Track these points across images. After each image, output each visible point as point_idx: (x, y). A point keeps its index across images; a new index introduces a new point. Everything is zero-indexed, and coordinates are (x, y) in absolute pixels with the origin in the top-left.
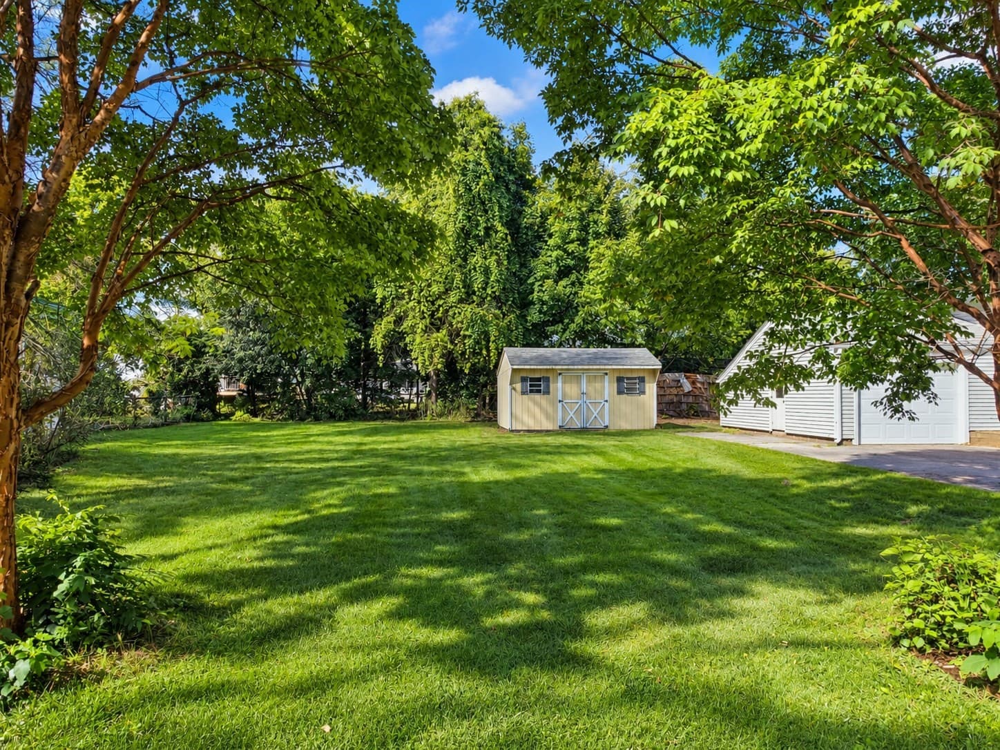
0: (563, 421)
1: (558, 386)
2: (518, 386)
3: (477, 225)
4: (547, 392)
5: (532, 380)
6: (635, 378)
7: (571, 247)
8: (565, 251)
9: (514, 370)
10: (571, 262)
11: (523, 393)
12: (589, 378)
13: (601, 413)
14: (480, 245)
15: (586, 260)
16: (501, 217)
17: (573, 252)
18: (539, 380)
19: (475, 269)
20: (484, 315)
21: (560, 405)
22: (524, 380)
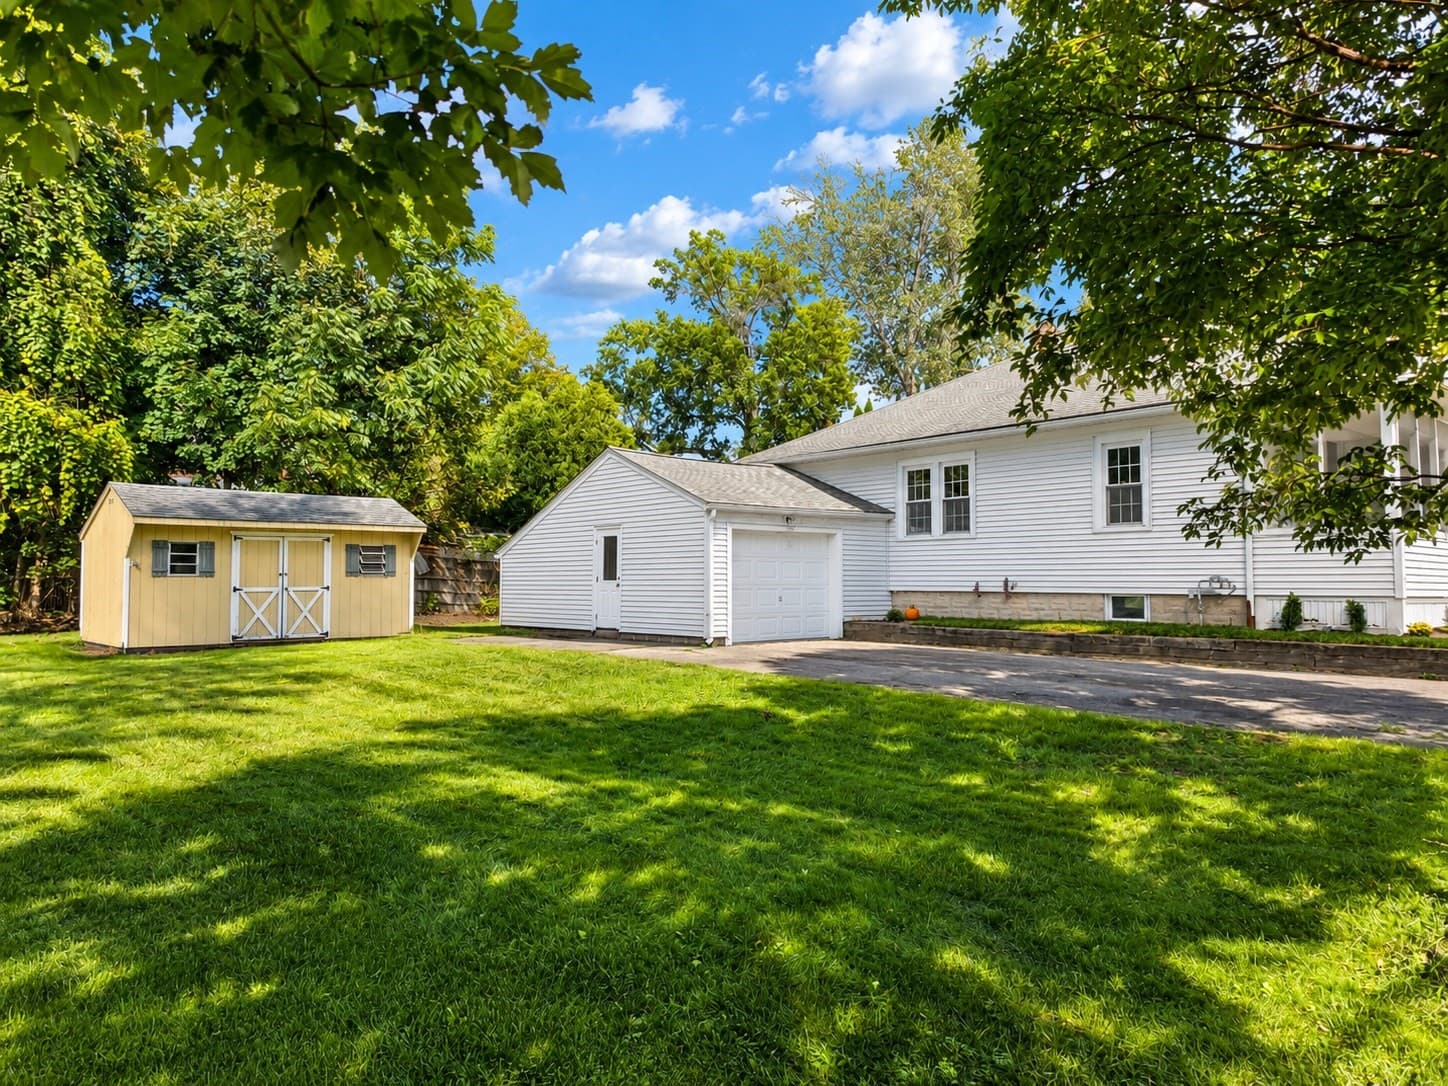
0: (240, 630)
1: (232, 561)
2: (146, 559)
3: (32, 236)
4: (209, 573)
5: (175, 547)
6: (379, 549)
7: (231, 310)
8: (220, 313)
9: (138, 527)
10: (230, 338)
11: (157, 573)
12: (294, 545)
13: (317, 611)
14: (40, 276)
15: (264, 339)
16: (87, 230)
17: (237, 318)
18: (192, 548)
19: (27, 321)
20: (48, 416)
21: (235, 597)
22: (157, 546)
